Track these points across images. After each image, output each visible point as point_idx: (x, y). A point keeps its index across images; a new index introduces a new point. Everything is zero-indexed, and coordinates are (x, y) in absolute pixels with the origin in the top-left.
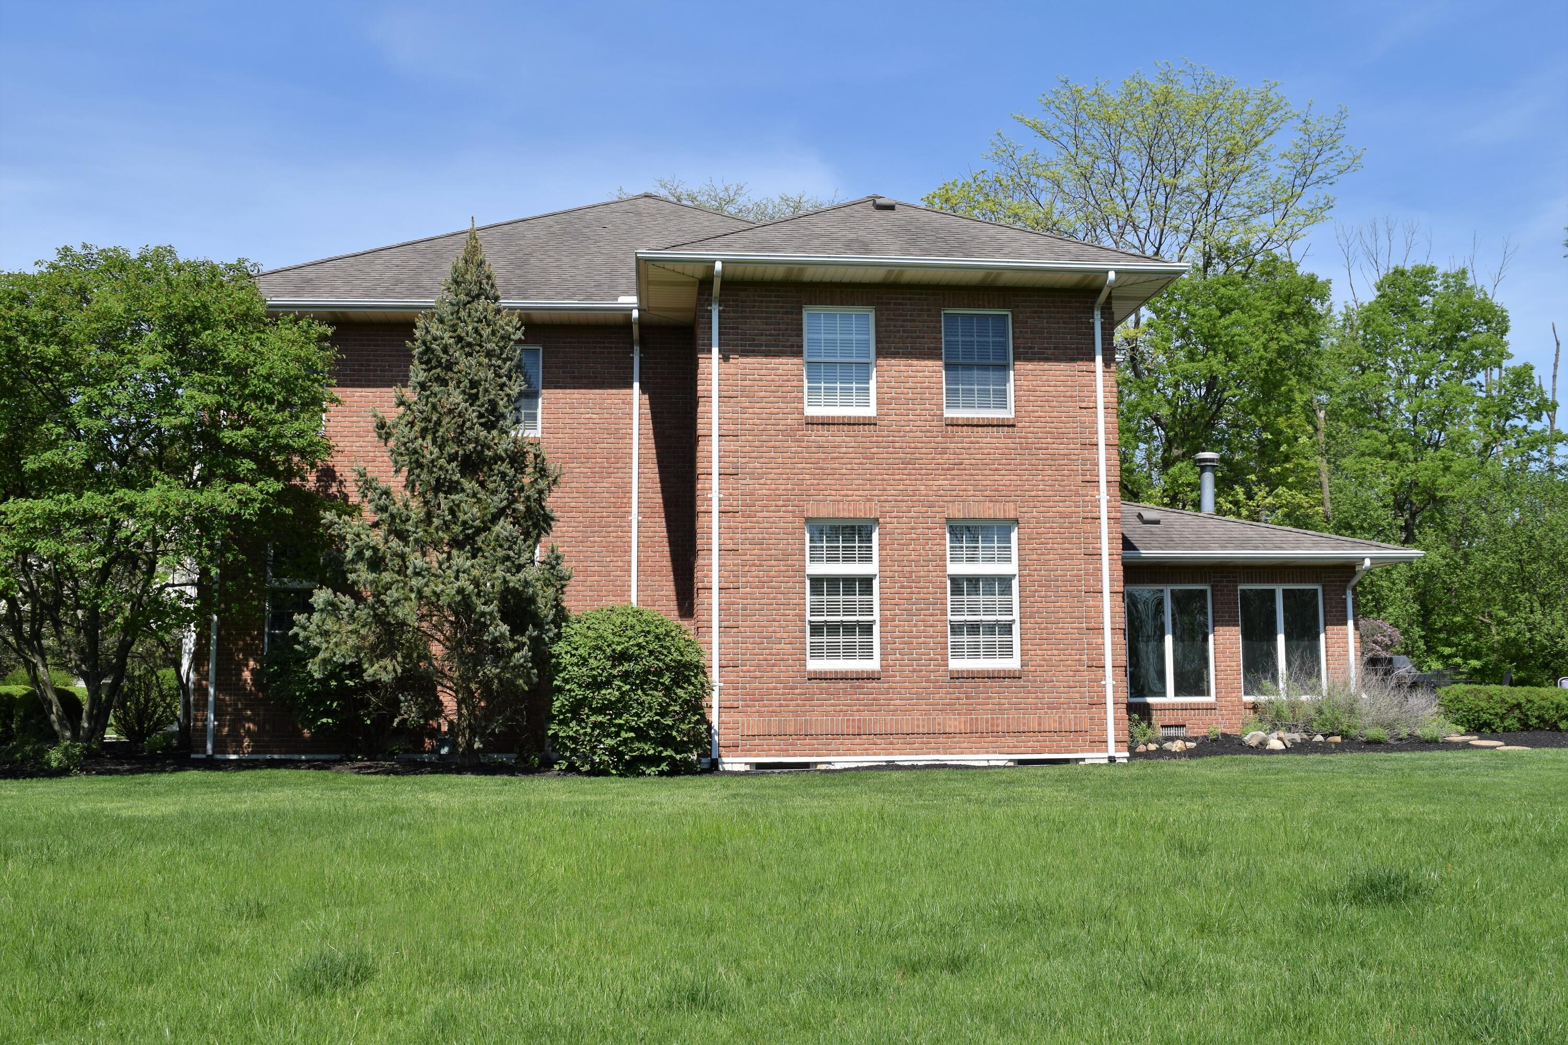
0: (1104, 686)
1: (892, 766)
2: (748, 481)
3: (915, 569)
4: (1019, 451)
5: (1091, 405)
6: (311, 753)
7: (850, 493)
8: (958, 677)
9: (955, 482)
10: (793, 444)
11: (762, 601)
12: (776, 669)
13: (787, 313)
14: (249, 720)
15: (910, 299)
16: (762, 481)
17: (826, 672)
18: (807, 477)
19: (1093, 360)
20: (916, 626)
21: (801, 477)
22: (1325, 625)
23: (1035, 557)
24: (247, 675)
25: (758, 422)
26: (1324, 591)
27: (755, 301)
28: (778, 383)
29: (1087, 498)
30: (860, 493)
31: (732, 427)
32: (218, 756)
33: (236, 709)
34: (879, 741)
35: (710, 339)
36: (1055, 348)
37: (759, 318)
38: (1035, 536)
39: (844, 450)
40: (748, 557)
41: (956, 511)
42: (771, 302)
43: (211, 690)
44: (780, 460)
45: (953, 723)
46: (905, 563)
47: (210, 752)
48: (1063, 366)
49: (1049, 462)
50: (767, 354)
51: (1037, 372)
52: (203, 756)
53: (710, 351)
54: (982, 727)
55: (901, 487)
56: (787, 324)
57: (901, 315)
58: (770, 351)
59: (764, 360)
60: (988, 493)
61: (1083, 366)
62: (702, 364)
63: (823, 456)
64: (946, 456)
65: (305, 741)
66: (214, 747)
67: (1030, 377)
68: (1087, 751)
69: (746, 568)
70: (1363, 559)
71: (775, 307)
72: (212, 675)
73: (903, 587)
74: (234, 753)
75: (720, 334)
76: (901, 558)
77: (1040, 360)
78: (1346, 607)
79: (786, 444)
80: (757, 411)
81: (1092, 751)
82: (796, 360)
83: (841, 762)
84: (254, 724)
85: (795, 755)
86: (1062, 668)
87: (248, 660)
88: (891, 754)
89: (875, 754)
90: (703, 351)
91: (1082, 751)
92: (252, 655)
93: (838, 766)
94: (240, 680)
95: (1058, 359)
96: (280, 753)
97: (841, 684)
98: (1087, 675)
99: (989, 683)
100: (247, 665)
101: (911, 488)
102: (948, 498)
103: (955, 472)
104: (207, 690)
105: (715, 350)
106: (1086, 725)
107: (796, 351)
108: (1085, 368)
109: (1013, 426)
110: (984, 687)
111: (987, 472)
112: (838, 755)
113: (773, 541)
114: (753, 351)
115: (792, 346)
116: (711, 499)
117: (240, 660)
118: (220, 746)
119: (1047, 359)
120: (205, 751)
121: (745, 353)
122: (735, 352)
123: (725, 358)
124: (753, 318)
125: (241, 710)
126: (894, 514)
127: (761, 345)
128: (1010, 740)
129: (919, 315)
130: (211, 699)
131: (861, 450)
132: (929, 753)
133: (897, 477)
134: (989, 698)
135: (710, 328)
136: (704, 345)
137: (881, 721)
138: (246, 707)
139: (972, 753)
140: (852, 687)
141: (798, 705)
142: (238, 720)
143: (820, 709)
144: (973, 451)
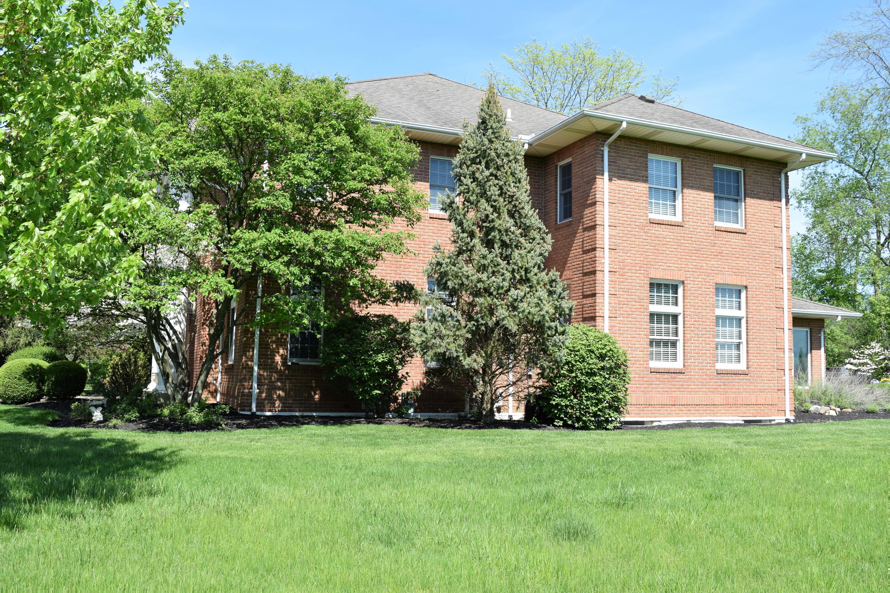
0: (784, 380)
1: (689, 425)
2: (621, 254)
3: (701, 311)
4: (748, 248)
5: (780, 226)
6: (320, 411)
7: (671, 265)
8: (719, 373)
9: (719, 263)
10: (644, 234)
11: (629, 326)
12: (635, 366)
13: (640, 157)
14: (279, 389)
15: (699, 156)
16: (629, 254)
17: (659, 369)
18: (651, 254)
19: (780, 201)
20: (701, 344)
21: (647, 254)
22: (811, 350)
23: (754, 307)
24: (278, 359)
25: (626, 219)
26: (811, 332)
27: (624, 148)
28: (636, 198)
29: (778, 277)
30: (676, 265)
31: (614, 221)
32: (258, 413)
33: (271, 382)
34: (683, 409)
35: (603, 167)
36: (764, 192)
37: (627, 158)
38: (754, 296)
39: (668, 240)
40: (621, 299)
41: (720, 280)
42: (632, 149)
43: (256, 368)
44: (637, 243)
45: (718, 399)
46: (696, 307)
47: (254, 409)
48: (767, 203)
49: (761, 255)
50: (631, 180)
51: (756, 205)
52: (249, 413)
53: (603, 175)
54: (731, 401)
55: (695, 264)
56: (641, 163)
57: (695, 165)
58: (632, 178)
59: (629, 183)
60: (734, 270)
61: (776, 203)
62: (598, 181)
63: (658, 242)
64: (715, 248)
65: (316, 403)
66: (257, 407)
67: (753, 207)
68: (776, 415)
69: (621, 306)
70: (837, 316)
71: (634, 152)
72: (256, 357)
73: (695, 321)
74: (270, 411)
75: (609, 165)
76: (694, 304)
77: (757, 198)
78: (820, 341)
79: (640, 234)
80: (626, 213)
81: (778, 415)
82: (644, 185)
83: (666, 421)
84: (283, 391)
85: (643, 417)
86: (766, 370)
87: (278, 349)
88: (689, 416)
89: (682, 416)
90: (599, 174)
91: (774, 415)
92: (281, 346)
93: (664, 423)
94: (274, 362)
95: (764, 199)
96: (300, 411)
97: (666, 376)
98: (777, 374)
99: (734, 377)
100: (278, 352)
101: (700, 264)
102: (716, 272)
103: (719, 257)
104: (252, 368)
105: (606, 174)
106: (775, 401)
107: (645, 179)
108: (776, 205)
109: (745, 234)
110: (732, 379)
111: (734, 258)
112: (665, 417)
113: (633, 291)
114: (624, 177)
115: (643, 176)
116: (603, 263)
117: (273, 348)
118: (260, 406)
119: (760, 198)
120: (250, 410)
121: (620, 178)
122: (615, 177)
123: (610, 180)
124: (624, 157)
125: (274, 382)
126: (692, 279)
127: (628, 174)
128: (743, 409)
129: (703, 166)
130: (255, 374)
131: (676, 241)
132: (706, 416)
133: (693, 258)
134: (734, 385)
135: (603, 161)
136: (599, 170)
137: (685, 398)
138: (278, 380)
139: (726, 416)
140: (671, 378)
141: (645, 388)
142: (272, 388)
143: (656, 390)
144: (727, 246)
